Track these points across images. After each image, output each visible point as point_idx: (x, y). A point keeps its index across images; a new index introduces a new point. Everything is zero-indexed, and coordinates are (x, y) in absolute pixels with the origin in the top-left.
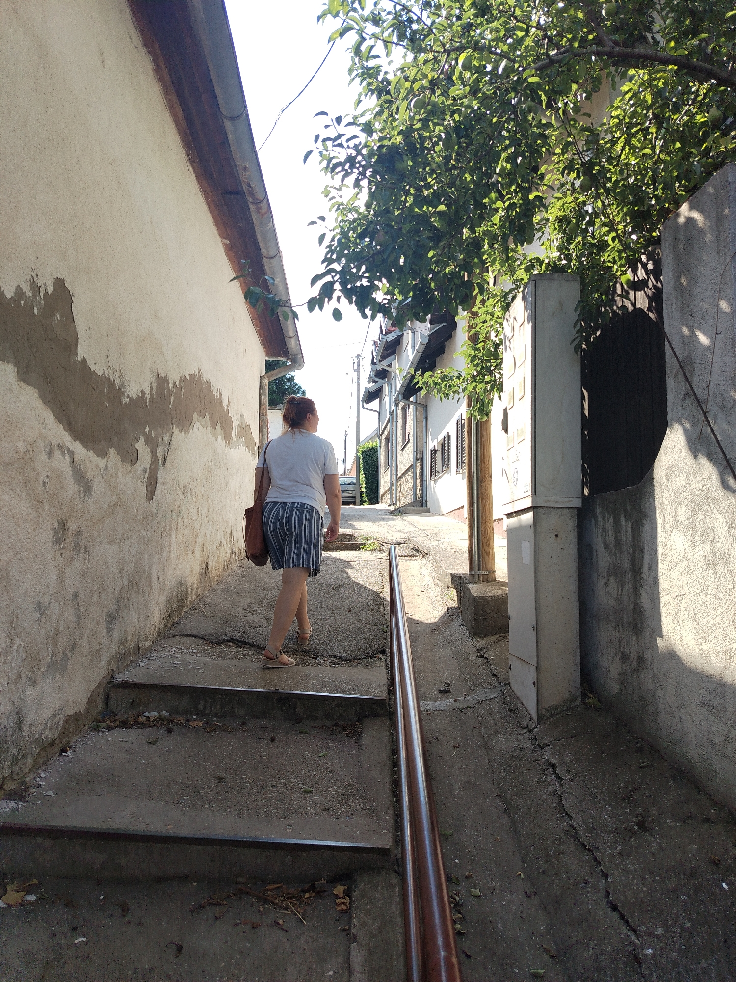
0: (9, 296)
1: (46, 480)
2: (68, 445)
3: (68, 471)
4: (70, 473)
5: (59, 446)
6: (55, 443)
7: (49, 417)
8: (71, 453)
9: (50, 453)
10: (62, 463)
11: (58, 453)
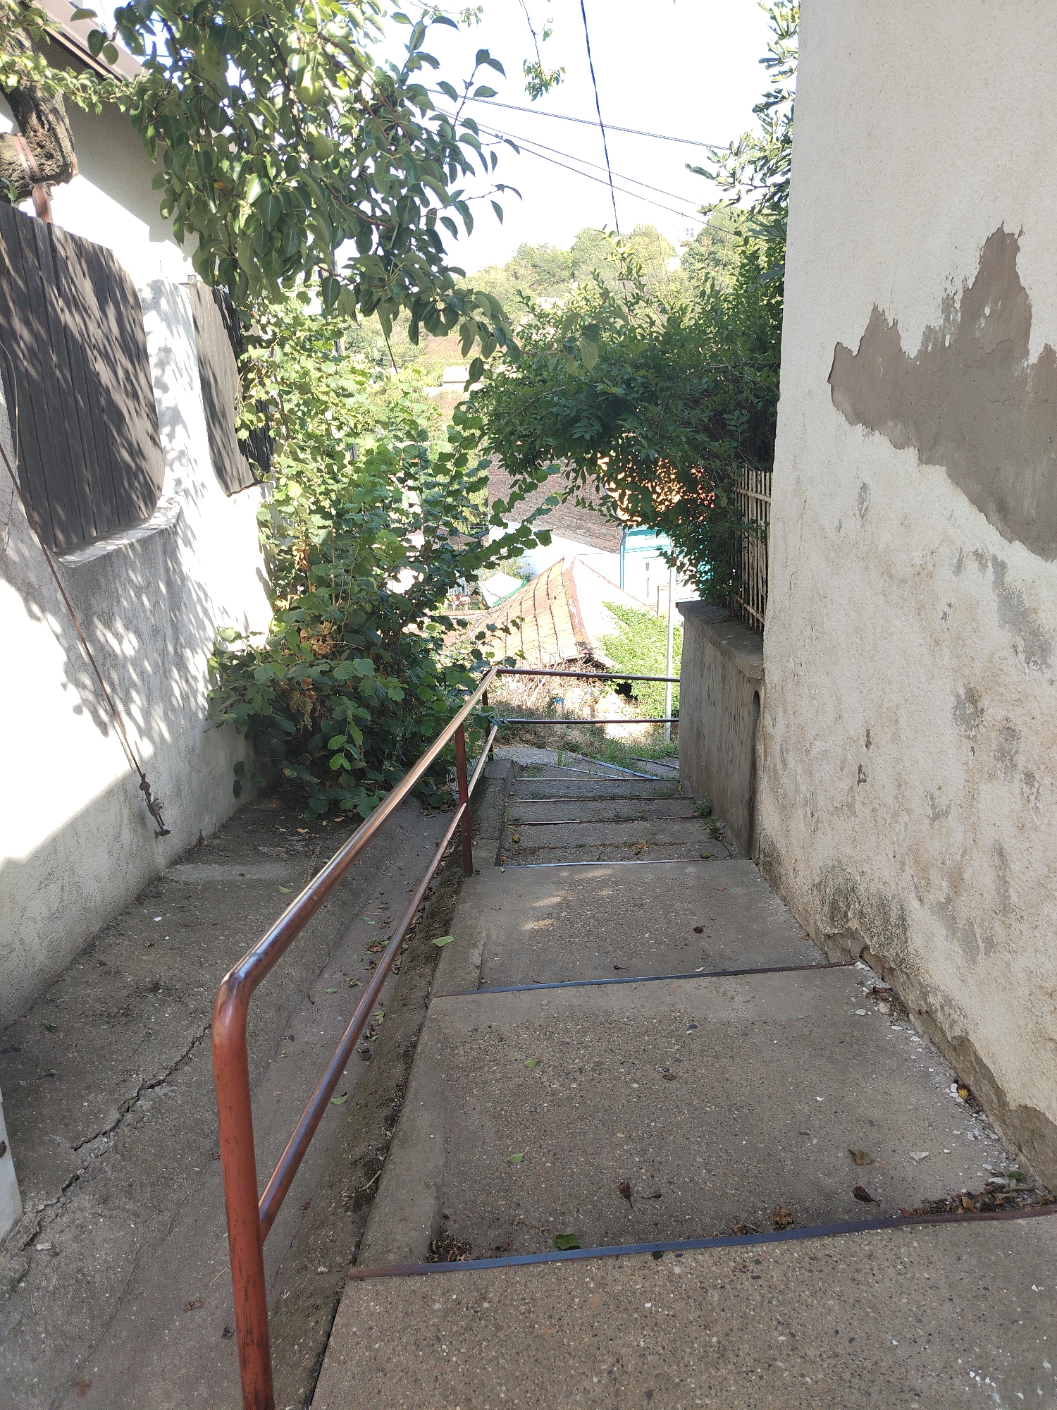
0: (912, 356)
1: (946, 609)
2: (993, 550)
3: (989, 601)
4: (994, 605)
5: (976, 554)
6: (969, 548)
7: (962, 506)
8: (1000, 567)
9: (959, 567)
10: (979, 583)
11: (972, 566)
